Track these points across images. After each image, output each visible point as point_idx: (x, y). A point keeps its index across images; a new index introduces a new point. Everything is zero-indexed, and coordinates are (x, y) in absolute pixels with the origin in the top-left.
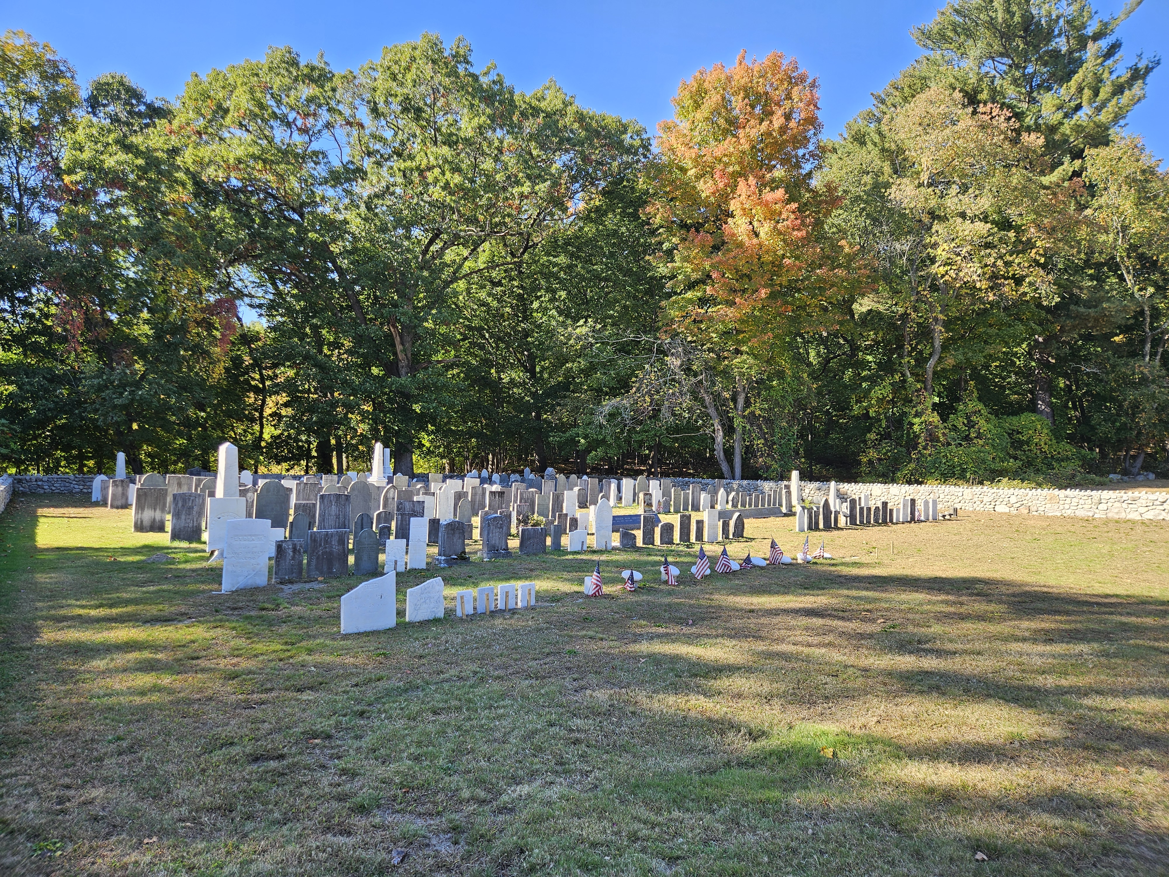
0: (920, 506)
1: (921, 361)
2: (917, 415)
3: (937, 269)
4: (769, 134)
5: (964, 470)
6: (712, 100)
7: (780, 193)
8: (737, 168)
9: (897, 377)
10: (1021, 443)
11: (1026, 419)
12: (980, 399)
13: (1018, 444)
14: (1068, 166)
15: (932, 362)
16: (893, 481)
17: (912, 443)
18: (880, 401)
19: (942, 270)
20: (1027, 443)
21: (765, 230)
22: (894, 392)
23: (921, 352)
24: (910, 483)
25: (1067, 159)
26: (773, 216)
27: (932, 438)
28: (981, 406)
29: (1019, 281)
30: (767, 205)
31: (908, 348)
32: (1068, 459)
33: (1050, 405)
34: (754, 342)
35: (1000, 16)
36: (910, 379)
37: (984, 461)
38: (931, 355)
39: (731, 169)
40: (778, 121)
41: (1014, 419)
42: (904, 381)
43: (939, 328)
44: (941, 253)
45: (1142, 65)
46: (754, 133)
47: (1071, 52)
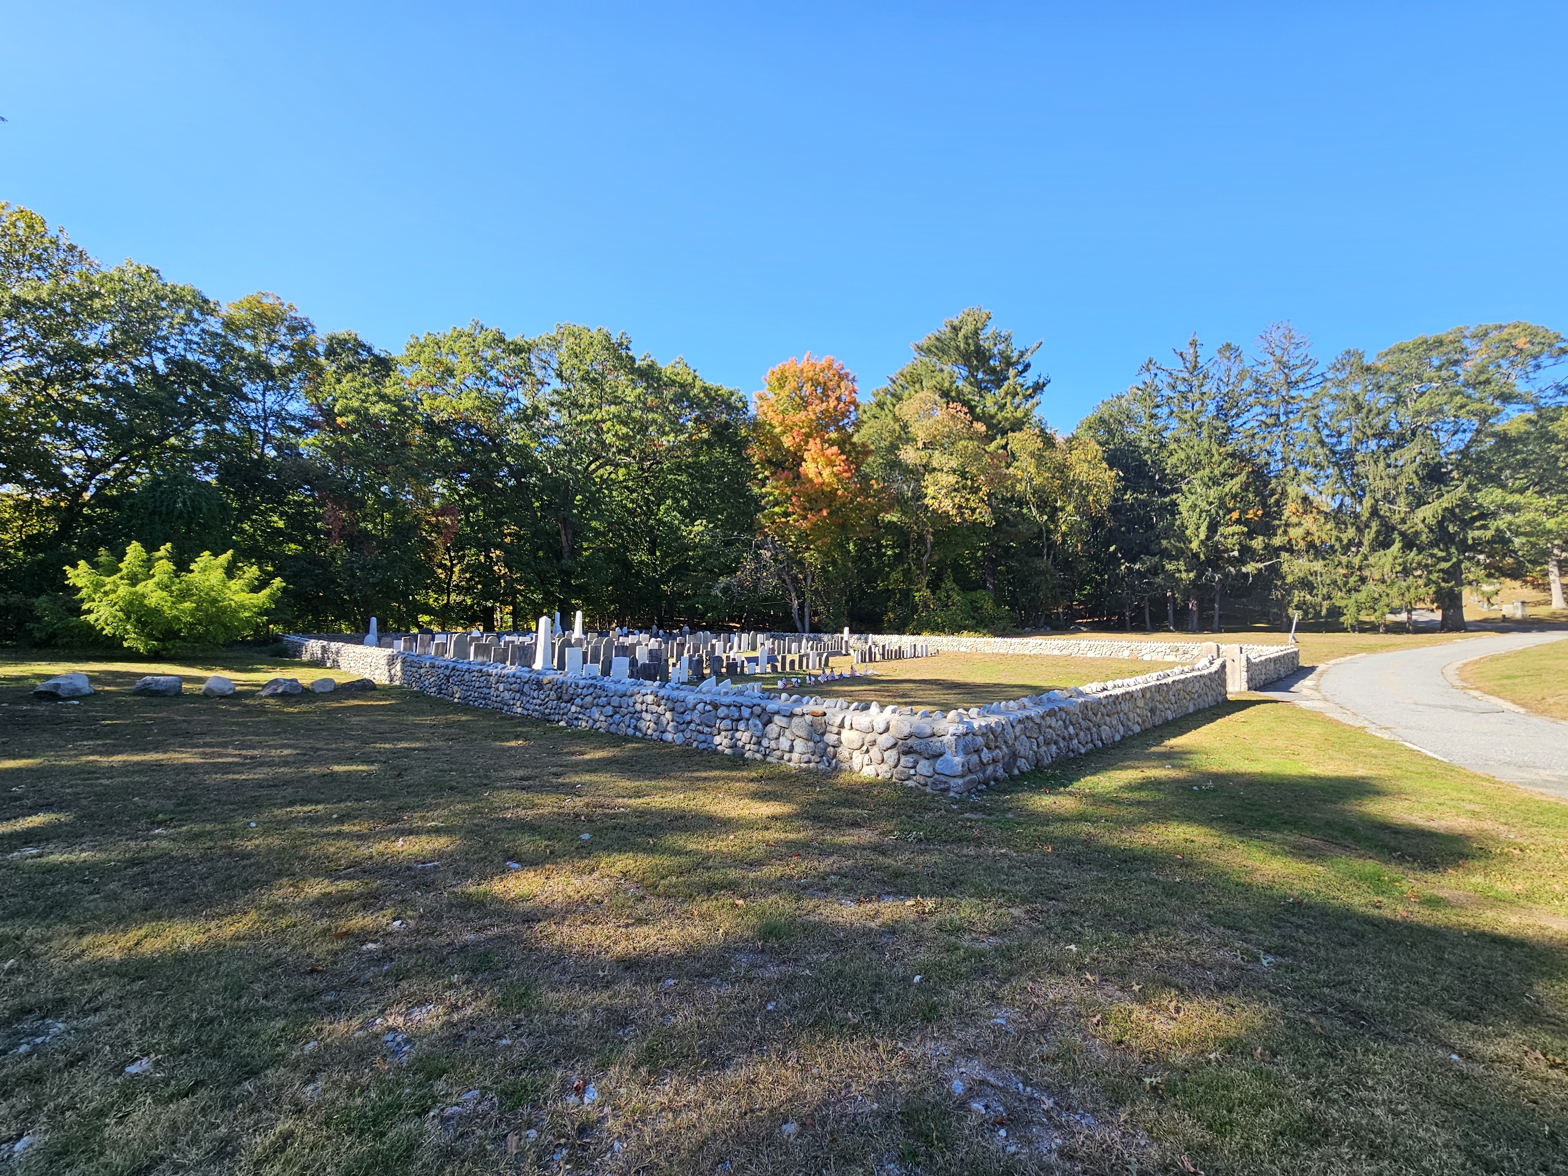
0: (919, 648)
1: (920, 555)
2: (918, 590)
3: (928, 501)
4: (827, 410)
5: (944, 627)
6: (791, 385)
7: (835, 449)
8: (808, 430)
9: (906, 566)
10: (978, 608)
11: (979, 594)
12: (954, 581)
13: (976, 609)
14: (999, 441)
15: (926, 557)
16: (904, 633)
17: (914, 609)
18: (896, 581)
19: (931, 502)
20: (981, 608)
21: (826, 473)
22: (904, 575)
23: (919, 551)
24: (913, 634)
25: (999, 437)
26: (831, 463)
27: (926, 606)
28: (954, 585)
29: (973, 510)
30: (827, 457)
31: (912, 547)
32: (1003, 618)
33: (993, 584)
34: (819, 543)
35: (962, 346)
36: (914, 568)
37: (955, 620)
38: (926, 552)
39: (803, 430)
40: (833, 403)
41: (974, 593)
42: (910, 569)
43: (930, 537)
44: (930, 491)
45: (1041, 381)
46: (818, 409)
47: (1002, 370)
